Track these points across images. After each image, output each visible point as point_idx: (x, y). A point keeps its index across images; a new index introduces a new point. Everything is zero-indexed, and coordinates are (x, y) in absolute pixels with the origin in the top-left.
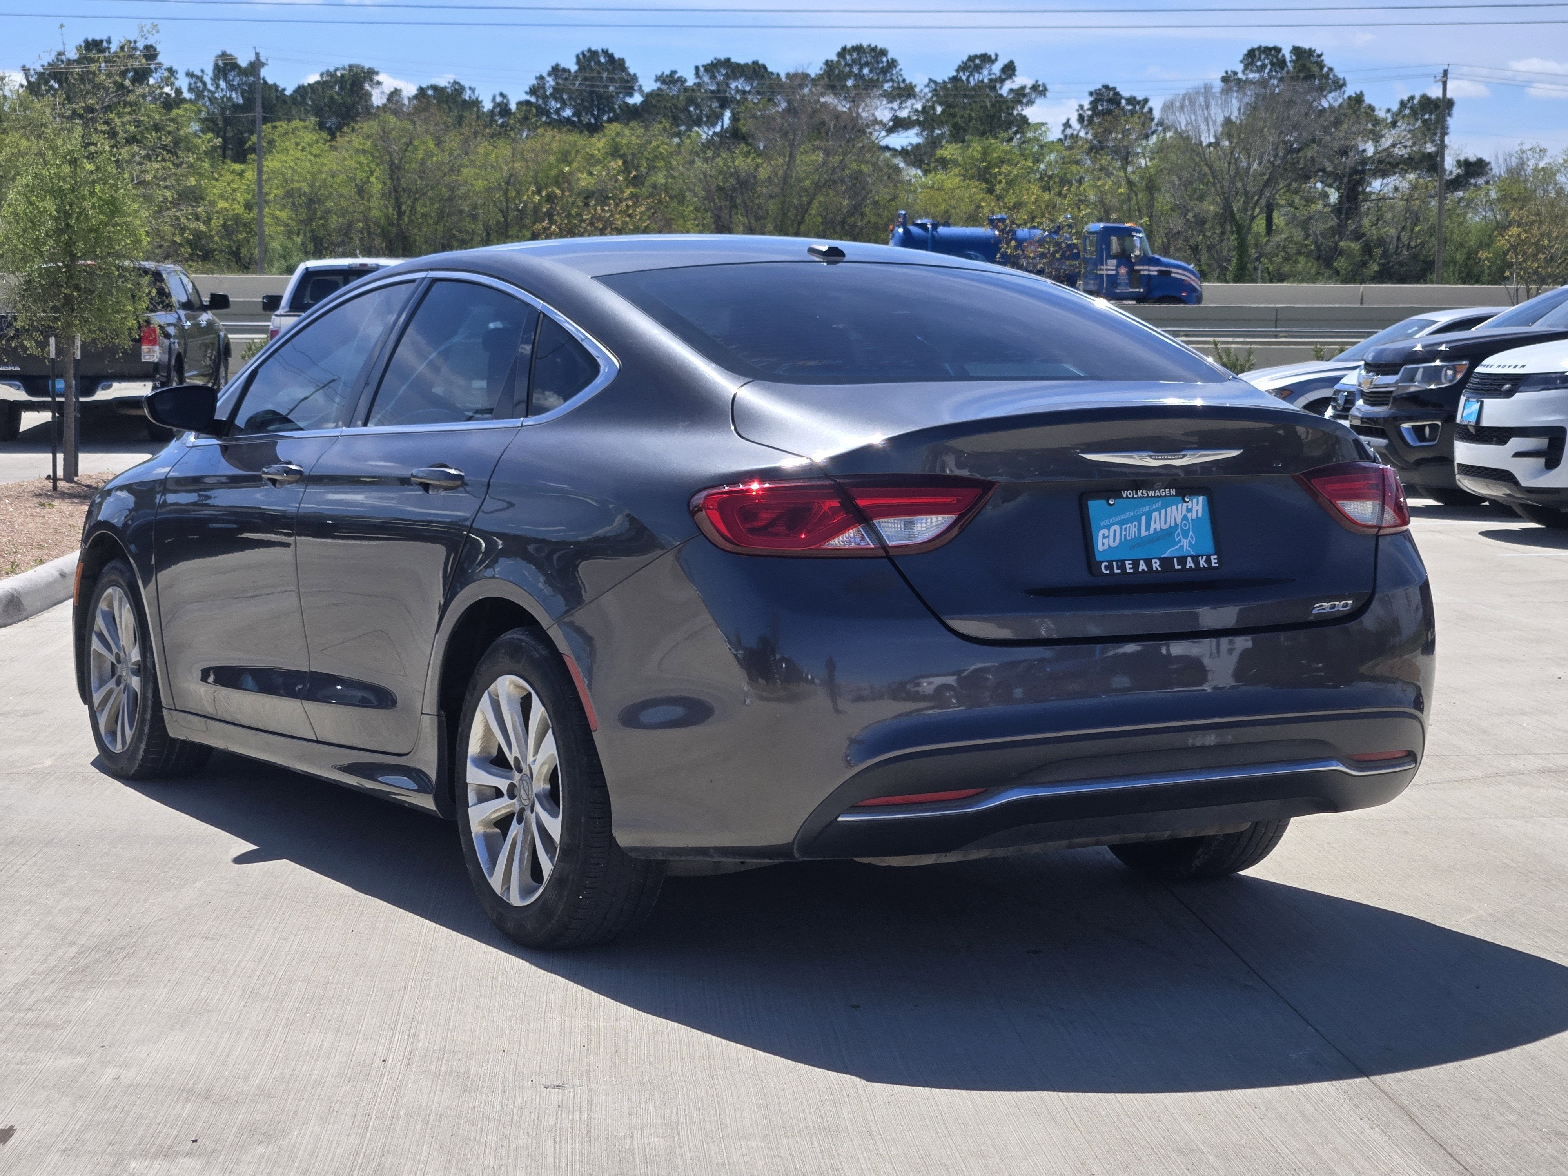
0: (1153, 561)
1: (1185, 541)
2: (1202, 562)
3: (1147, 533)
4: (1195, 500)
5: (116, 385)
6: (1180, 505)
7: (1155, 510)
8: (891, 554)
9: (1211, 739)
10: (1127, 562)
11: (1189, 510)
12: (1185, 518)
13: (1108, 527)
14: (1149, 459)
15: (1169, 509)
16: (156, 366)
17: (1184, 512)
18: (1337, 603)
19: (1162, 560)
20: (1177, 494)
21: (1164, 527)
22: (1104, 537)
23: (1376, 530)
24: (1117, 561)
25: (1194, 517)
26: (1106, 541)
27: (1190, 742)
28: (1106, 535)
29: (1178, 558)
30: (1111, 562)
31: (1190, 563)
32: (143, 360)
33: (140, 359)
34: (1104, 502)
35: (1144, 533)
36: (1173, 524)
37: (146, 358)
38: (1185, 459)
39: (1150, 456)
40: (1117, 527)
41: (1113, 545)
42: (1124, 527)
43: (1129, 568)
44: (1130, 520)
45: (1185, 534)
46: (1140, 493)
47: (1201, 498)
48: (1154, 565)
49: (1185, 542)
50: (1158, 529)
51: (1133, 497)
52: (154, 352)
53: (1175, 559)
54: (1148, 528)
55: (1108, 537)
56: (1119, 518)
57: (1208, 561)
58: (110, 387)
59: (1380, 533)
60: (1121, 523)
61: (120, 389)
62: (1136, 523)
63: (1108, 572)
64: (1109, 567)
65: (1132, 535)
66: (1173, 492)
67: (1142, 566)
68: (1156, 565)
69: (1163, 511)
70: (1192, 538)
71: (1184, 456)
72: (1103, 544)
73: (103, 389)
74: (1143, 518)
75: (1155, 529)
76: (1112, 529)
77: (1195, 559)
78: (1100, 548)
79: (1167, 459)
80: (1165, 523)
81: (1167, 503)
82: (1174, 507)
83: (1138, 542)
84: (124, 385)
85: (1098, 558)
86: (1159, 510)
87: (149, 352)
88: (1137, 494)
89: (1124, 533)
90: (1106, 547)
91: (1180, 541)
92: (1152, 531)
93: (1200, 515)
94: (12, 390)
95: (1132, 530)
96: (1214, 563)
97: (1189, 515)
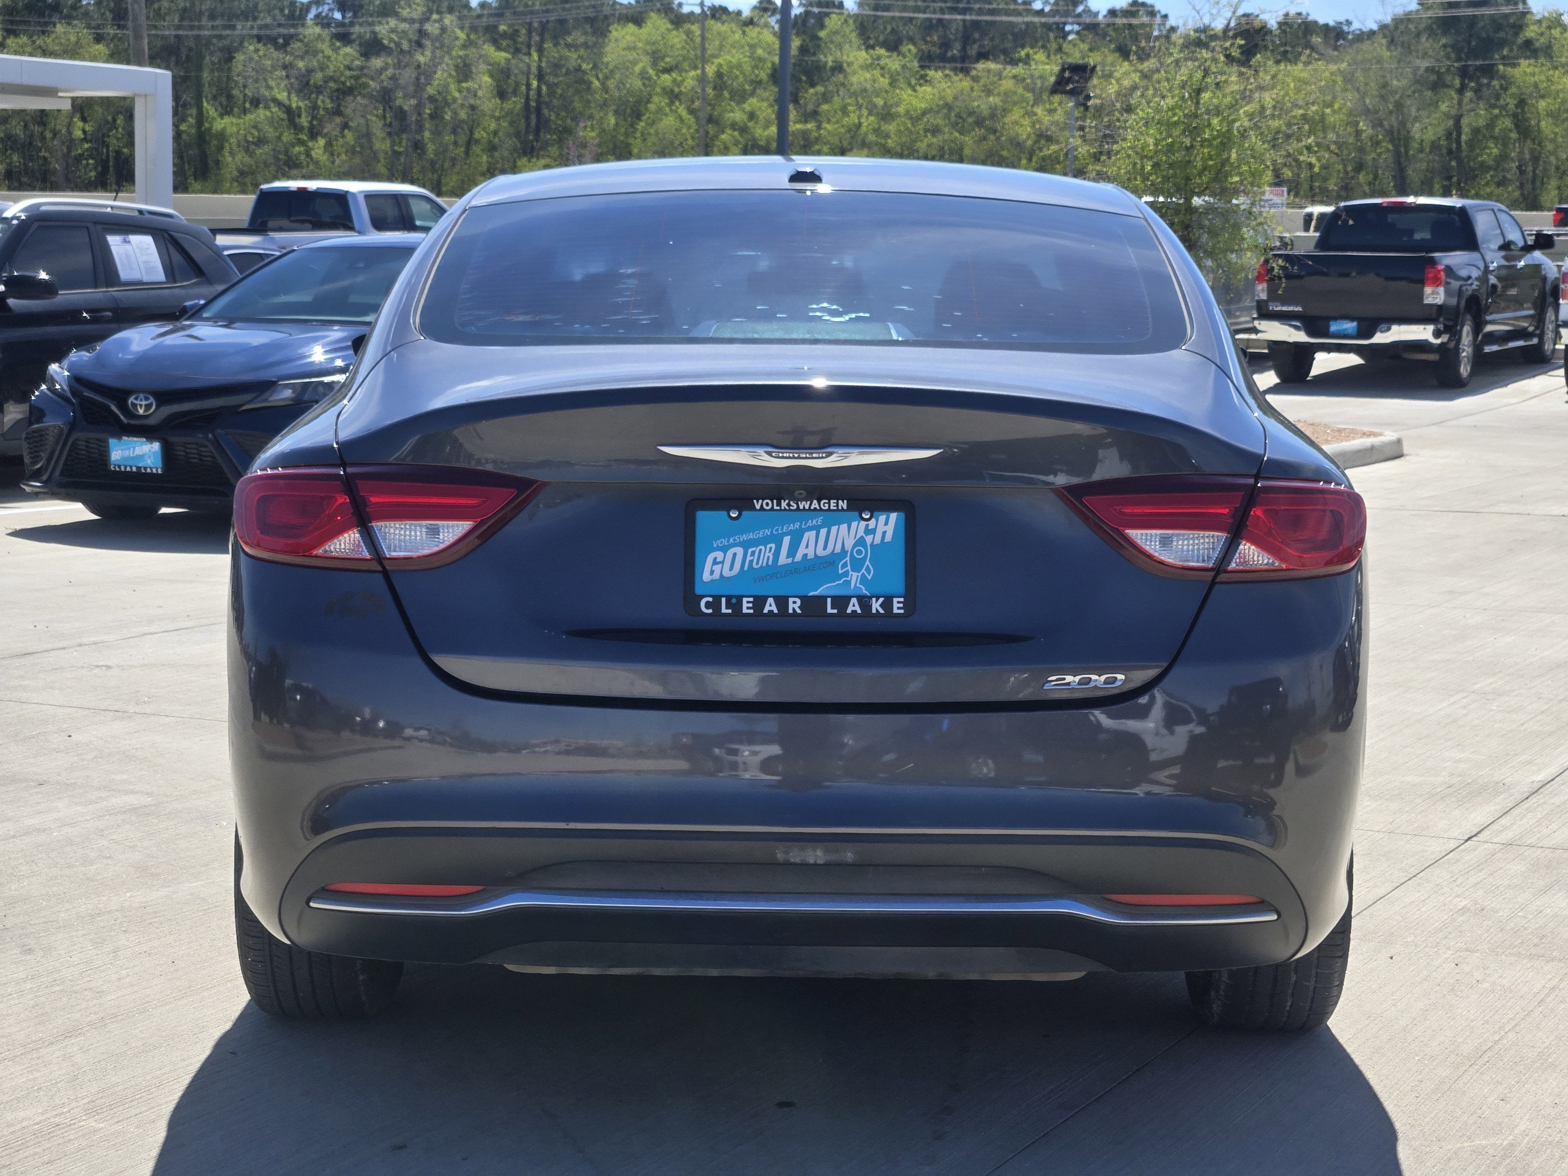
0: (791, 600)
1: (855, 574)
2: (876, 606)
3: (790, 560)
4: (882, 518)
5: (1395, 328)
6: (854, 524)
7: (810, 529)
8: (388, 568)
9: (816, 855)
10: (745, 600)
11: (868, 531)
12: (861, 542)
13: (725, 550)
14: (766, 457)
15: (834, 529)
16: (1440, 308)
17: (861, 533)
18: (1094, 677)
19: (806, 601)
20: (849, 508)
21: (820, 552)
22: (715, 562)
23: (1213, 573)
24: (729, 598)
25: (878, 540)
26: (718, 569)
27: (780, 856)
28: (719, 559)
29: (834, 598)
30: (717, 599)
31: (854, 606)
32: (1426, 302)
33: (1423, 300)
34: (725, 513)
35: (783, 560)
36: (838, 549)
37: (1428, 300)
38: (833, 458)
39: (769, 454)
40: (740, 551)
41: (727, 573)
42: (750, 550)
43: (746, 607)
44: (764, 541)
45: (857, 565)
46: (784, 504)
47: (894, 516)
48: (791, 606)
49: (854, 577)
50: (811, 556)
51: (772, 509)
52: (1438, 293)
53: (829, 600)
54: (792, 552)
55: (722, 562)
56: (745, 537)
57: (887, 604)
58: (1389, 329)
59: (1218, 580)
60: (746, 545)
61: (1399, 333)
62: (773, 546)
63: (710, 611)
64: (715, 604)
65: (763, 562)
66: (843, 504)
67: (770, 606)
68: (794, 605)
69: (823, 531)
70: (869, 570)
71: (829, 454)
72: (712, 572)
73: (1382, 332)
74: (787, 540)
75: (805, 555)
76: (730, 552)
77: (864, 601)
78: (706, 576)
79: (799, 458)
80: (825, 548)
81: (832, 519)
82: (844, 527)
83: (773, 572)
84: (1404, 328)
85: (698, 591)
86: (817, 529)
87: (1433, 293)
88: (779, 504)
89: (749, 558)
90: (716, 575)
91: (846, 574)
92: (799, 557)
93: (889, 537)
94: (1292, 330)
95: (764, 555)
96: (897, 606)
97: (869, 539)
